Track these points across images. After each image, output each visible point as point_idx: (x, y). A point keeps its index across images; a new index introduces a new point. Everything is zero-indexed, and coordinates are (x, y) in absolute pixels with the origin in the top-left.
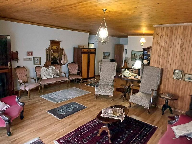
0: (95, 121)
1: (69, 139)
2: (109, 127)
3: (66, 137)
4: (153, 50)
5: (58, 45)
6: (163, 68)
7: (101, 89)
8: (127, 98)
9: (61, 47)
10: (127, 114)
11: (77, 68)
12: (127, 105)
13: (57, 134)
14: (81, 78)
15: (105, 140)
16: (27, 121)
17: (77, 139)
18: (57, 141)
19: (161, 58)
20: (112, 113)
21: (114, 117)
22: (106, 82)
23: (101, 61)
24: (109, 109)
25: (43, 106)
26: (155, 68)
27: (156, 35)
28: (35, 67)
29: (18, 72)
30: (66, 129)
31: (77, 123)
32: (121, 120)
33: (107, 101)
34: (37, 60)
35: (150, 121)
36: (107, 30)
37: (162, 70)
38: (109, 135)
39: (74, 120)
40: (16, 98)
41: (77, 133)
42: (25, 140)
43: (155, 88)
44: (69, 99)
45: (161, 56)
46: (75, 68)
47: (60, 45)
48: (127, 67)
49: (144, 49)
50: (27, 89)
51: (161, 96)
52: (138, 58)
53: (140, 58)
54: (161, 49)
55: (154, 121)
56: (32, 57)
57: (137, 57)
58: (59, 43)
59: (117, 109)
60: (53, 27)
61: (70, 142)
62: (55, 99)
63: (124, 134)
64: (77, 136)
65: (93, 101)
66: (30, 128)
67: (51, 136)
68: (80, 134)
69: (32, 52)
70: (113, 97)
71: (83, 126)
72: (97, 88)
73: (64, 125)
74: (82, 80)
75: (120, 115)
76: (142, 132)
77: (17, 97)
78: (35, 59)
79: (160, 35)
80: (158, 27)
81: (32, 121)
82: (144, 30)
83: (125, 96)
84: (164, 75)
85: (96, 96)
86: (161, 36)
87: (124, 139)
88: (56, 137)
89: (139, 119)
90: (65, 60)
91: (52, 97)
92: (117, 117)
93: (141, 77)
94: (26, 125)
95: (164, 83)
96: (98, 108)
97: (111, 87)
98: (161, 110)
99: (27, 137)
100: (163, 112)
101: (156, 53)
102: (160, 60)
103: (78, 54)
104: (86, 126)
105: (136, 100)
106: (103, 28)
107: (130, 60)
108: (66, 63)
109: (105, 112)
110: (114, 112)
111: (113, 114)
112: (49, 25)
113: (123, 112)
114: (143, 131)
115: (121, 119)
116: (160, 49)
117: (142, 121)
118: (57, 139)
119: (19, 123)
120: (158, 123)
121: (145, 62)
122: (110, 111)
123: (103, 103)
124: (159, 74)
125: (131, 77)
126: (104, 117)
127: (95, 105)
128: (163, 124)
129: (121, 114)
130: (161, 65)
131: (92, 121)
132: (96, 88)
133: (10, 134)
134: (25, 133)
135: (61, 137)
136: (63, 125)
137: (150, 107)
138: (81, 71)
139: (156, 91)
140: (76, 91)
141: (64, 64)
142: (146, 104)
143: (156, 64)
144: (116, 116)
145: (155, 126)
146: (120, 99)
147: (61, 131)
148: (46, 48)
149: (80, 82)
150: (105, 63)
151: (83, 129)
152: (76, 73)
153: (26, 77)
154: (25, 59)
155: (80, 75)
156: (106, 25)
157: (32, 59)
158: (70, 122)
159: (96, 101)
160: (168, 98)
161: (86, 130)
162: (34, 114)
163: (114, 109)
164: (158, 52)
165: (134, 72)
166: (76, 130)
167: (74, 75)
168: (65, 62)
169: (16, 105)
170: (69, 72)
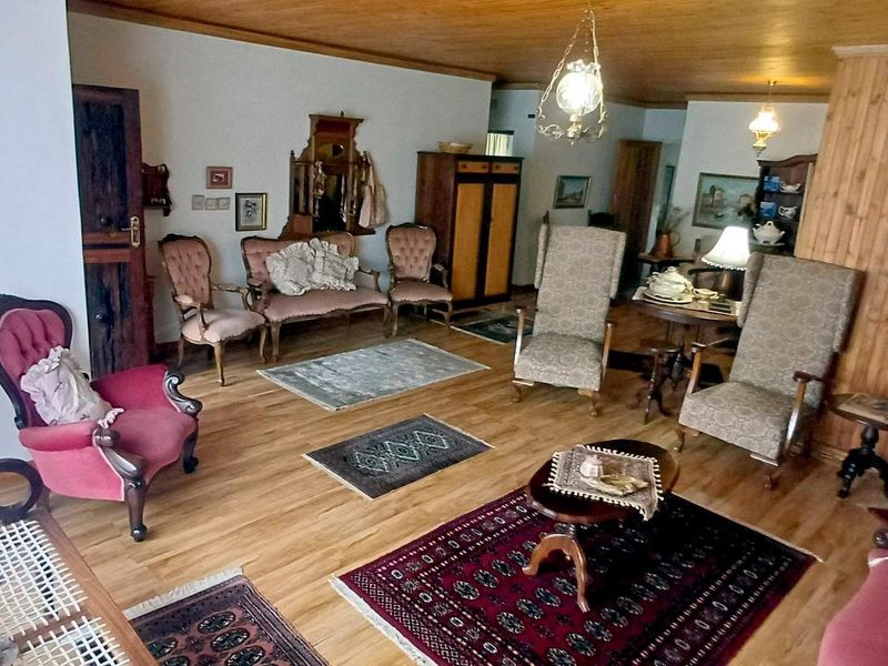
0: (515, 505)
1: (397, 574)
2: (581, 537)
3: (384, 568)
4: (820, 177)
5: (349, 140)
6: (863, 267)
7: (544, 358)
8: (665, 405)
9: (361, 148)
10: (673, 484)
11: (429, 251)
12: (664, 439)
13: (344, 550)
14: (448, 298)
15: (558, 593)
16: (209, 481)
17: (432, 578)
18: (342, 578)
19: (861, 219)
20: (599, 473)
21: (610, 494)
22: (565, 324)
23: (546, 219)
24: (583, 454)
25: (276, 418)
26: (821, 266)
27: (846, 99)
28: (244, 241)
29: (173, 258)
30: (381, 532)
31: (430, 508)
32: (641, 512)
33: (570, 414)
34: (247, 205)
35: (779, 522)
36: (598, 72)
37: (861, 280)
38: (581, 576)
39: (418, 490)
40: (166, 377)
41: (430, 551)
42: (205, 565)
43: (817, 366)
44: (390, 391)
45: (862, 210)
46: (422, 251)
47: (356, 139)
48: (670, 253)
49: (767, 168)
50: (213, 337)
51: (844, 408)
52: (730, 212)
53: (740, 214)
54: (862, 175)
55: (796, 526)
56: (230, 193)
57: (724, 207)
58: (351, 128)
59: (621, 459)
60: (325, 49)
61: (400, 588)
62: (328, 389)
63: (650, 577)
64: (433, 565)
65: (502, 409)
66: (227, 511)
67: (318, 554)
68: (447, 558)
69: (231, 168)
70: (598, 396)
71: (457, 522)
72: (525, 351)
73: (374, 510)
74: (450, 308)
75: (638, 490)
76: (739, 571)
77: (171, 375)
78: (243, 201)
79: (865, 99)
80: (858, 58)
81: (230, 485)
82: (776, 70)
83: (657, 395)
84: (866, 308)
85: (519, 389)
86: (873, 102)
87: (649, 598)
88: (338, 563)
89: (723, 509)
90: (374, 210)
91: (312, 382)
92: (625, 496)
93: (748, 307)
94: (209, 499)
95: (863, 342)
96: (528, 444)
97: (591, 350)
98: (834, 476)
99: (214, 549)
100: (848, 484)
101: (836, 194)
102: (856, 228)
103: (439, 186)
104: (472, 526)
105: (712, 419)
106: (580, 61)
107: (690, 219)
108: (380, 225)
109: (568, 467)
110: (609, 472)
111: (603, 480)
112: (308, 41)
113: (653, 476)
114: (741, 568)
115: (645, 507)
116: (857, 174)
117: (737, 521)
118: (344, 571)
119: (178, 487)
120: (818, 535)
121: (769, 233)
122: (590, 467)
123: (550, 421)
124: (841, 297)
125: (692, 307)
126: (563, 492)
127: (512, 430)
128: (841, 542)
129: (644, 484)
130: (856, 254)
131: (499, 502)
132: (518, 350)
133: (143, 534)
134: (203, 534)
135: (360, 564)
136: (370, 513)
137: (781, 458)
138: (448, 266)
139: (817, 379)
140: (421, 356)
141: (371, 232)
142: (763, 440)
143: (831, 246)
144: (621, 493)
145: (801, 549)
146: (633, 407)
147: (362, 535)
148: (292, 153)
149: (441, 318)
150: (566, 235)
151: (456, 536)
152: (424, 275)
153: (207, 283)
154: (198, 202)
155: (442, 286)
156: (596, 47)
157: (228, 204)
158: (400, 500)
159: (517, 410)
160: (881, 419)
161: (473, 543)
162: (238, 454)
163: (608, 456)
164: (845, 187)
165: (707, 279)
166: (425, 540)
167: (413, 282)
168: (378, 220)
169: (165, 409)
170: (393, 269)
